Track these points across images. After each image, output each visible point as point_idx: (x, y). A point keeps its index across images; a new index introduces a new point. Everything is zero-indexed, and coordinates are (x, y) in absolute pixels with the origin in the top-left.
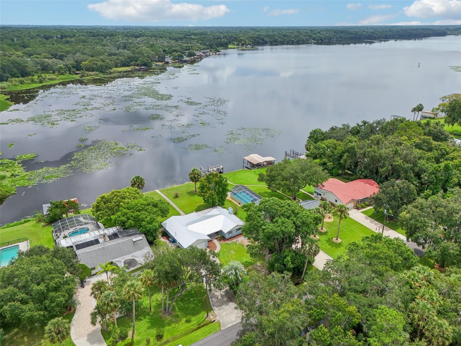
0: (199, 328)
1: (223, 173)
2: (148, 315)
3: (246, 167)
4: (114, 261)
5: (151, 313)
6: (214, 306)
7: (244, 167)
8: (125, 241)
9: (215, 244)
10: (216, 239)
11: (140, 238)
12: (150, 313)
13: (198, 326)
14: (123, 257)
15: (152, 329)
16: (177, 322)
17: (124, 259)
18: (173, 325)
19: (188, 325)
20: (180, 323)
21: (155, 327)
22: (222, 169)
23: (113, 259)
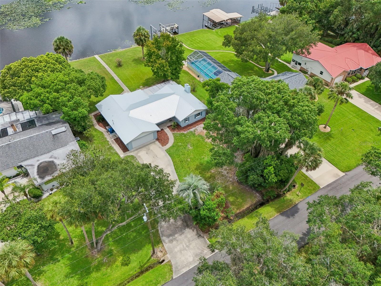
0: (142, 272)
1: (178, 34)
2: (68, 252)
3: (206, 26)
4: (23, 164)
5: (73, 249)
6: (163, 235)
7: (204, 26)
8: (42, 134)
9: (167, 134)
10: (168, 127)
11: (63, 129)
12: (71, 248)
13: (139, 270)
14: (37, 158)
15: (72, 277)
16: (109, 264)
17: (38, 161)
18: (103, 269)
19: (125, 268)
20: (115, 266)
21: (76, 273)
22: (178, 28)
23: (22, 161)
